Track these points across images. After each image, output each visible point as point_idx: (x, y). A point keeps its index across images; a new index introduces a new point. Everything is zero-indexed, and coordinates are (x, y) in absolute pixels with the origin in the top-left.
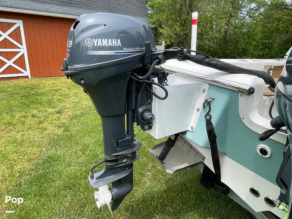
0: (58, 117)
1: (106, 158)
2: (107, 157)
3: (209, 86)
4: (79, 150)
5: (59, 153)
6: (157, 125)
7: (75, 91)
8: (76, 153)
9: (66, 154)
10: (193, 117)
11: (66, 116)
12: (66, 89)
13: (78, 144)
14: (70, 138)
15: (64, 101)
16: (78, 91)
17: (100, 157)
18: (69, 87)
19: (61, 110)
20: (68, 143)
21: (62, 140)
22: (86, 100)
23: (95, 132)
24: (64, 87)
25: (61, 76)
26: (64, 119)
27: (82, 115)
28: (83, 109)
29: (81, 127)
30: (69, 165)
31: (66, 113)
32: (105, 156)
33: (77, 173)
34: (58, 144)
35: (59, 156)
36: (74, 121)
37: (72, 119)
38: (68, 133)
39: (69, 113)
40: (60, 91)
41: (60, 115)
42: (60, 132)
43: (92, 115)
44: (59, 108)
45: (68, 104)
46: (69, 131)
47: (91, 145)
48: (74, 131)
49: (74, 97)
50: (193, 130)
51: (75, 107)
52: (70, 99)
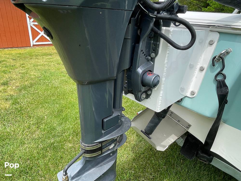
0: (4, 89)
1: (85, 148)
2: (88, 146)
3: (220, 36)
4: (33, 124)
5: (8, 130)
6: (161, 92)
7: (22, 62)
8: (29, 128)
9: (17, 130)
10: (194, 79)
11: (14, 88)
12: (11, 60)
13: (30, 117)
14: (20, 111)
15: (10, 72)
16: (24, 62)
17: (58, 129)
18: (14, 59)
19: (7, 81)
20: (18, 117)
21: (10, 114)
22: (34, 71)
23: (49, 103)
24: (8, 58)
25: (4, 48)
26: (11, 90)
27: (31, 85)
28: (32, 79)
29: (32, 98)
30: (22, 143)
31: (13, 84)
32: (84, 144)
33: (33, 152)
34: (6, 119)
35: (9, 134)
36: (23, 92)
37: (20, 90)
38: (18, 106)
39: (16, 84)
40: (4, 62)
41: (6, 87)
42: (8, 106)
43: (43, 85)
44: (4, 79)
45: (15, 75)
46: (18, 103)
47: (46, 117)
48: (24, 103)
49: (21, 68)
50: (195, 96)
51: (23, 78)
52: (17, 70)
